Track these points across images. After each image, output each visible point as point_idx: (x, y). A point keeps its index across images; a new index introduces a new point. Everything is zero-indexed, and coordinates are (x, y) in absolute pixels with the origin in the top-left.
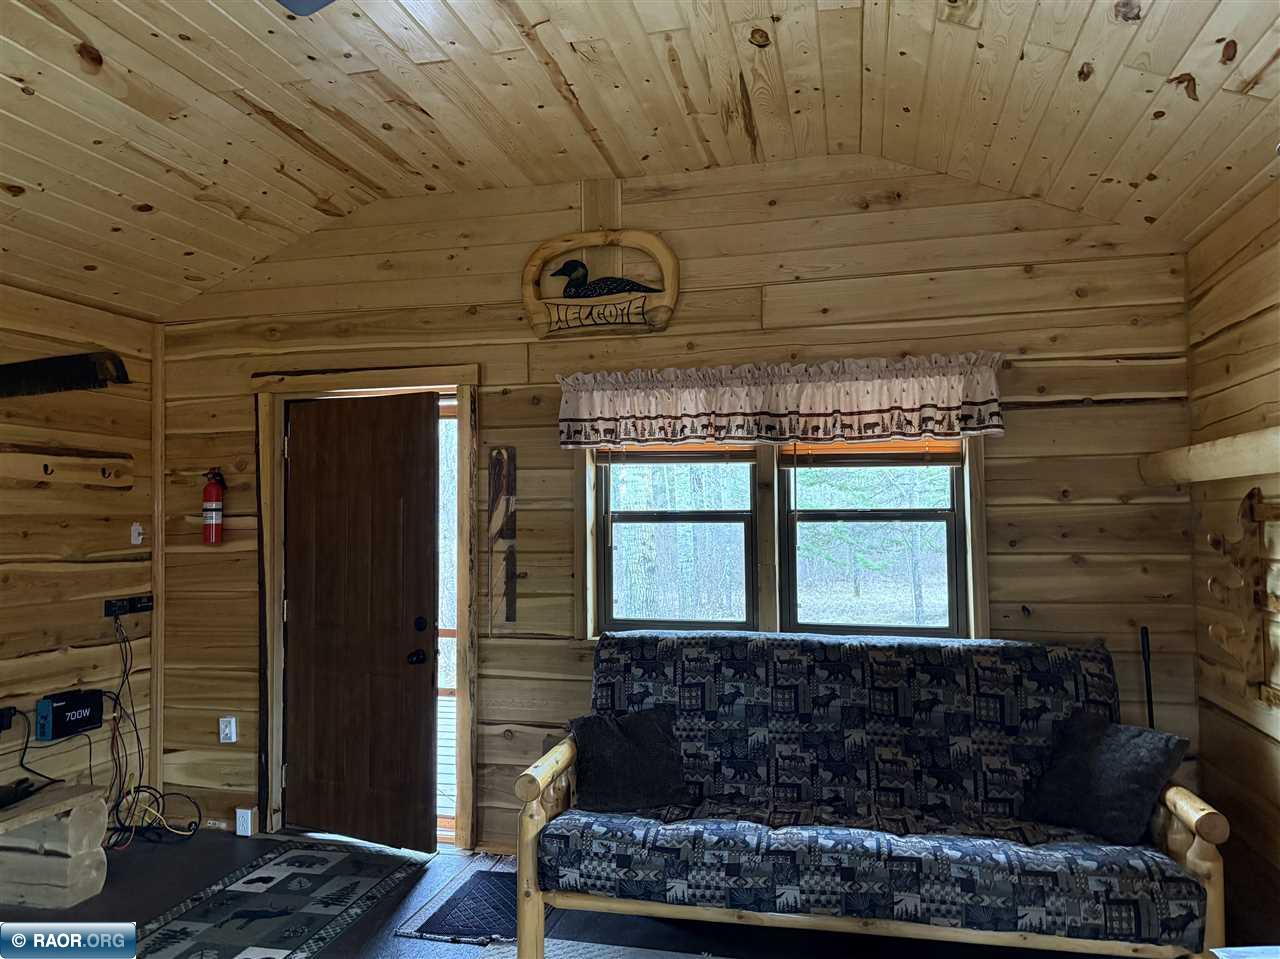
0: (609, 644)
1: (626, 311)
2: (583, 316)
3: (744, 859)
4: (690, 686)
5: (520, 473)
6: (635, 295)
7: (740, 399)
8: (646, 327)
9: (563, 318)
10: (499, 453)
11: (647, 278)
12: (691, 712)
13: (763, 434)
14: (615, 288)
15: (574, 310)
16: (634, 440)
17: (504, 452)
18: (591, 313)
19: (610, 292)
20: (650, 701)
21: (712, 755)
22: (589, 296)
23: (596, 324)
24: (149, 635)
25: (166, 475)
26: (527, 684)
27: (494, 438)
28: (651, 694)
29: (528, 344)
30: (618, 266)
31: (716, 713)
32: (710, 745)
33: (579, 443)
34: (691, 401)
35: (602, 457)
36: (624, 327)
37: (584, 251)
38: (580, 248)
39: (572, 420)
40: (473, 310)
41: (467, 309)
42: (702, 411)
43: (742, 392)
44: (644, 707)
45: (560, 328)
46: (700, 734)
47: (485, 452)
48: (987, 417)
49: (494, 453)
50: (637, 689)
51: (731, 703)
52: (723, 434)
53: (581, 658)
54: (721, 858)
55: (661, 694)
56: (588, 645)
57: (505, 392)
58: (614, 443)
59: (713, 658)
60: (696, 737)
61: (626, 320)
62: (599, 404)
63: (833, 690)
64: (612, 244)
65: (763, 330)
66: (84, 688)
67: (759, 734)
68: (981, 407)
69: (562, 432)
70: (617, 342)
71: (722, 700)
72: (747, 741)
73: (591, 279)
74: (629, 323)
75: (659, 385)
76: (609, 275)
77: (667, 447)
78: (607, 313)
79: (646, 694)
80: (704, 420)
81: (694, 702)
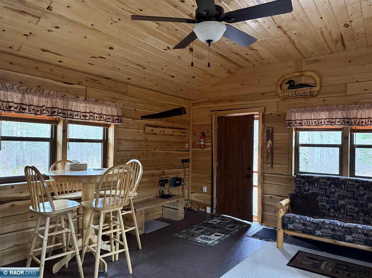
0: (299, 177)
1: (305, 92)
2: (293, 94)
3: (336, 228)
4: (322, 189)
5: (274, 134)
6: (308, 88)
7: (339, 114)
8: (311, 96)
9: (288, 94)
10: (269, 129)
11: (312, 83)
12: (322, 195)
13: (346, 124)
14: (302, 86)
15: (291, 92)
16: (307, 125)
17: (270, 128)
18: (295, 93)
19: (301, 87)
20: (310, 192)
21: (328, 206)
22: (295, 89)
23: (297, 96)
24: (189, 167)
25: (192, 133)
27: (268, 125)
28: (311, 190)
29: (278, 101)
30: (303, 81)
31: (329, 196)
32: (327, 204)
33: (291, 126)
34: (324, 115)
35: (297, 130)
36: (305, 96)
37: (294, 78)
38: (293, 77)
39: (289, 120)
40: (263, 94)
42: (327, 117)
43: (339, 113)
44: (309, 193)
45: (287, 97)
46: (324, 201)
47: (265, 128)
49: (268, 129)
50: (307, 188)
51: (334, 194)
52: (333, 124)
53: (291, 180)
54: (330, 227)
55: (313, 190)
56: (293, 177)
57: (271, 114)
58: (301, 126)
59: (329, 182)
61: (305, 94)
62: (297, 116)
64: (302, 75)
65: (346, 96)
66: (178, 177)
67: (342, 202)
69: (286, 123)
70: (303, 100)
71: (331, 193)
72: (338, 203)
74: (306, 95)
75: (315, 111)
77: (316, 127)
78: (300, 93)
79: (309, 189)
80: (328, 120)
81: (323, 193)
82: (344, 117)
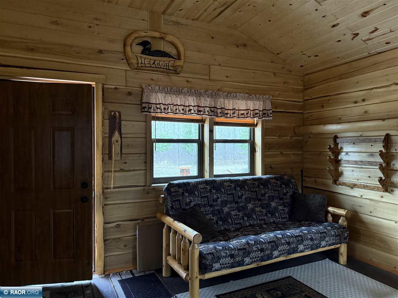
0: (174, 186)
1: (167, 64)
2: (152, 63)
4: (203, 197)
5: (122, 122)
6: (171, 59)
7: (207, 102)
8: (174, 72)
9: (143, 63)
10: (115, 113)
11: (173, 54)
12: (205, 206)
14: (163, 55)
15: (147, 60)
17: (117, 113)
18: (154, 63)
19: (161, 56)
20: (192, 204)
21: (215, 218)
22: (153, 56)
23: (156, 67)
26: (126, 205)
27: (112, 107)
28: (192, 202)
29: (126, 70)
30: (163, 47)
31: (213, 205)
32: (214, 215)
33: (150, 112)
34: (191, 101)
36: (167, 71)
37: (149, 38)
38: (148, 37)
39: (147, 103)
40: (101, 52)
41: (98, 51)
43: (208, 100)
44: (191, 206)
45: (142, 66)
46: (209, 212)
47: (107, 112)
48: (270, 114)
49: (113, 113)
50: (188, 200)
51: (217, 201)
53: (148, 193)
55: (196, 201)
56: (152, 188)
57: (116, 88)
59: (208, 188)
60: (208, 213)
61: (168, 68)
63: (242, 193)
64: (162, 38)
65: (210, 80)
67: (226, 210)
68: (268, 111)
70: (162, 76)
71: (214, 201)
72: (223, 212)
73: (152, 49)
74: (169, 69)
75: (182, 94)
76: (160, 50)
78: (161, 64)
79: (191, 201)
81: (205, 202)
82: (212, 105)
